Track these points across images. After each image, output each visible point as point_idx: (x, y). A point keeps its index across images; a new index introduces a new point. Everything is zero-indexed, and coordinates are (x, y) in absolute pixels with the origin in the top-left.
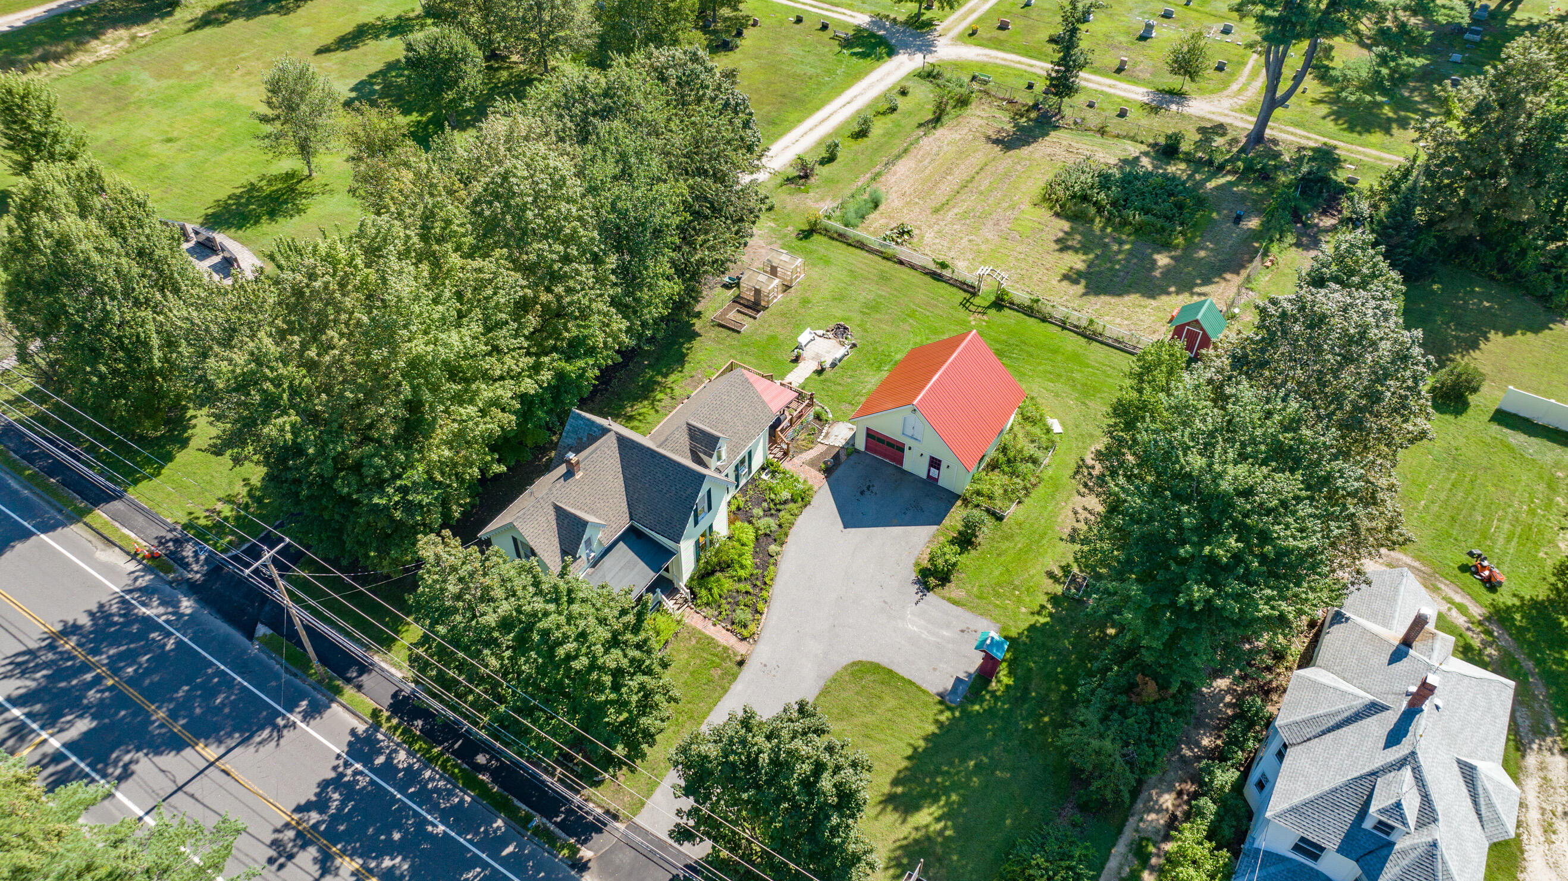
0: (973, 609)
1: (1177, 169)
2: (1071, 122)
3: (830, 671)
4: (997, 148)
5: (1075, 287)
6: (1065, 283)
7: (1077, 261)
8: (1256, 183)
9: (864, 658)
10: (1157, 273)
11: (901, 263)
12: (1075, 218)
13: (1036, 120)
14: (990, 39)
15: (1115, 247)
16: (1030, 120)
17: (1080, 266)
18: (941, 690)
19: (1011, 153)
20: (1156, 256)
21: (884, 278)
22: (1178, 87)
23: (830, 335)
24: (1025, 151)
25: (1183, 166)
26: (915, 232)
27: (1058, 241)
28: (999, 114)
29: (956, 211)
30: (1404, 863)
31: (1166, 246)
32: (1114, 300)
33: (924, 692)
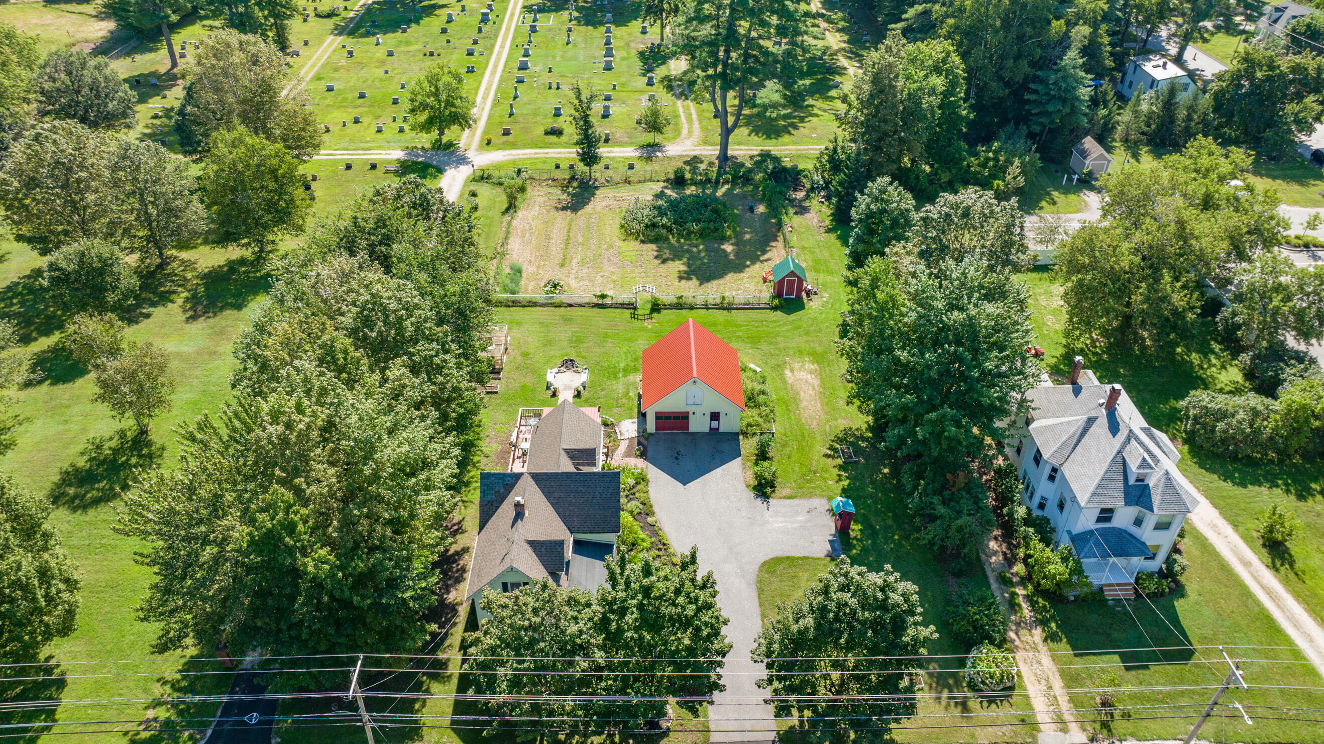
0: (803, 496)
1: (691, 190)
2: (603, 181)
4: (569, 212)
5: (691, 282)
6: (683, 282)
7: (679, 266)
8: (744, 185)
10: (732, 257)
11: (570, 305)
12: (655, 240)
13: (579, 187)
14: (504, 143)
15: (695, 250)
16: (575, 188)
17: (684, 268)
18: (825, 553)
19: (580, 212)
20: (723, 247)
21: (567, 320)
22: (652, 141)
23: (563, 369)
24: (589, 208)
25: (693, 188)
26: (562, 283)
27: (656, 257)
28: (550, 190)
29: (575, 261)
30: (1160, 491)
31: (724, 239)
32: (721, 281)
33: (819, 559)
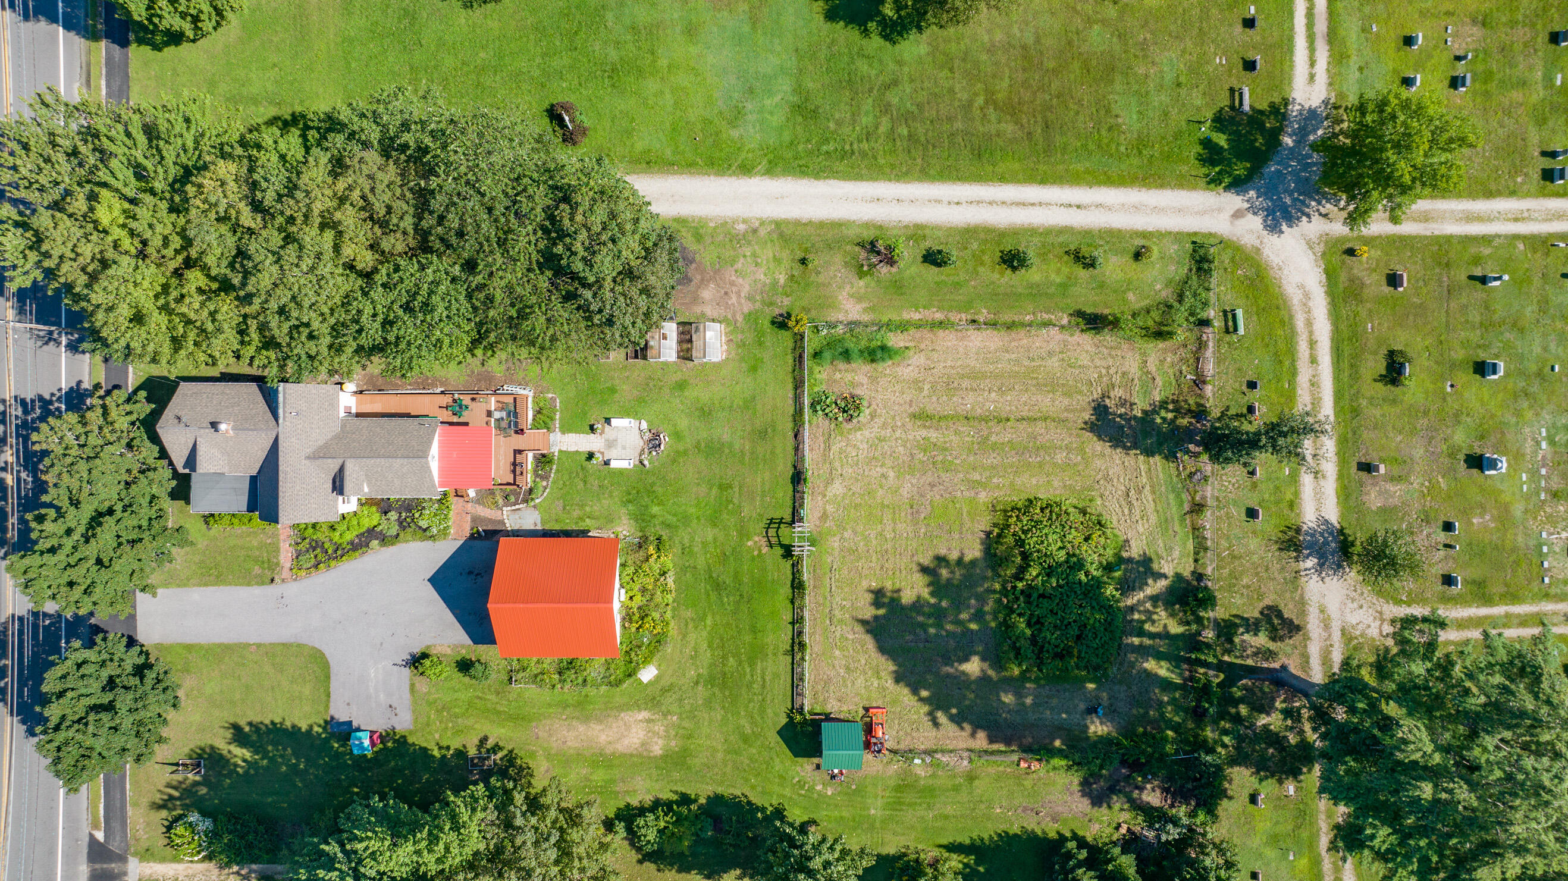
0: (415, 703)
3: (304, 640)
4: (1087, 417)
5: (868, 607)
6: (869, 595)
7: (914, 591)
9: (327, 655)
10: (945, 670)
11: (797, 435)
12: (990, 556)
13: (1174, 429)
15: (965, 616)
17: (906, 597)
18: (335, 715)
19: (1087, 435)
20: (975, 659)
21: (762, 432)
23: (647, 436)
26: (862, 418)
27: (938, 558)
28: (1163, 383)
29: (932, 433)
32: (870, 650)
33: (327, 707)
